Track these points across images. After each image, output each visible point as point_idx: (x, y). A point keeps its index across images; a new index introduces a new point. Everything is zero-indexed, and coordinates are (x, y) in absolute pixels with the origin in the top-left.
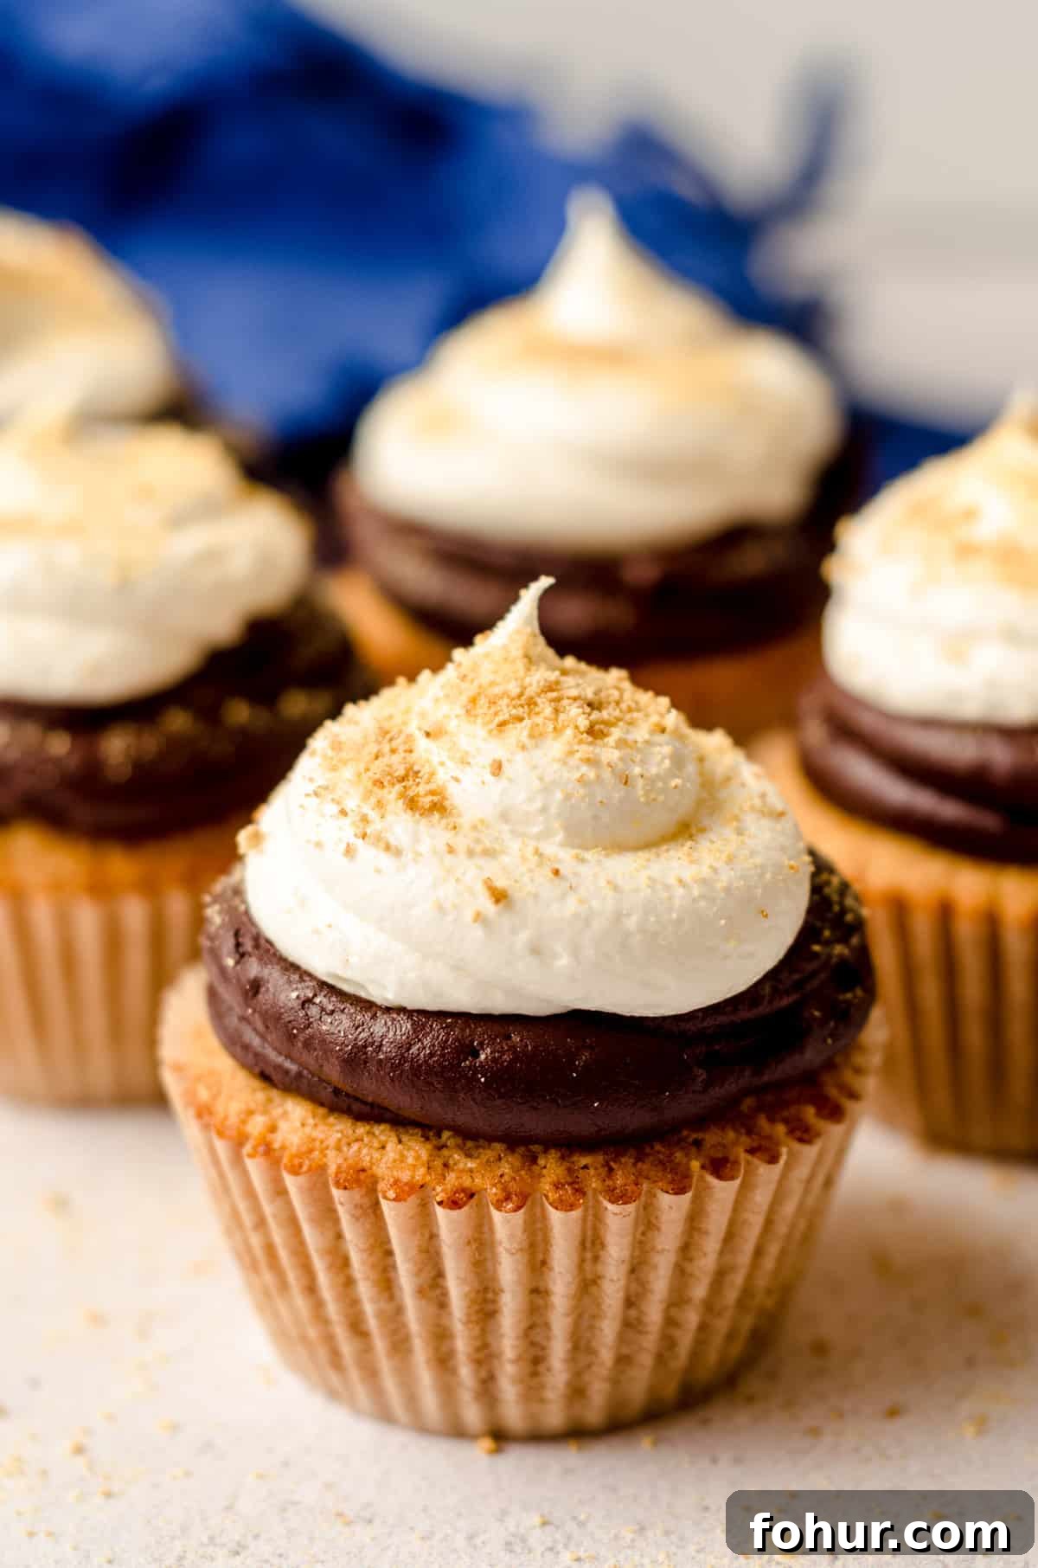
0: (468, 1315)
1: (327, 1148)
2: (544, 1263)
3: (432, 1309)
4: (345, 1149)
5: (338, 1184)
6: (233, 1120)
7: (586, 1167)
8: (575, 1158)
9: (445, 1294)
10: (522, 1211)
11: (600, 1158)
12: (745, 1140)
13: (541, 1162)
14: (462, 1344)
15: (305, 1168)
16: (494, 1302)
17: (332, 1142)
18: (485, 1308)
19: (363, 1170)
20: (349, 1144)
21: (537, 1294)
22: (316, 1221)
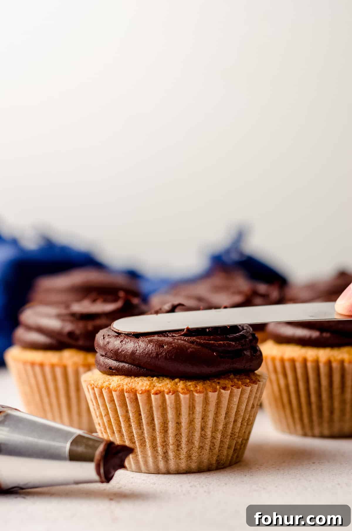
0: (160, 430)
1: (124, 385)
2: (180, 414)
3: (151, 430)
4: (128, 384)
5: (126, 392)
6: (100, 384)
7: (190, 385)
8: (187, 383)
9: (154, 426)
10: (174, 395)
11: (194, 383)
12: (230, 382)
13: (178, 384)
14: (159, 440)
15: (118, 390)
16: (167, 427)
17: (125, 383)
18: (165, 430)
19: (133, 389)
20: (129, 384)
21: (178, 423)
22: (121, 406)
